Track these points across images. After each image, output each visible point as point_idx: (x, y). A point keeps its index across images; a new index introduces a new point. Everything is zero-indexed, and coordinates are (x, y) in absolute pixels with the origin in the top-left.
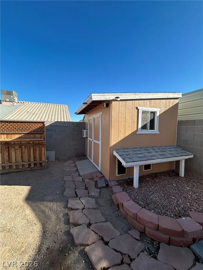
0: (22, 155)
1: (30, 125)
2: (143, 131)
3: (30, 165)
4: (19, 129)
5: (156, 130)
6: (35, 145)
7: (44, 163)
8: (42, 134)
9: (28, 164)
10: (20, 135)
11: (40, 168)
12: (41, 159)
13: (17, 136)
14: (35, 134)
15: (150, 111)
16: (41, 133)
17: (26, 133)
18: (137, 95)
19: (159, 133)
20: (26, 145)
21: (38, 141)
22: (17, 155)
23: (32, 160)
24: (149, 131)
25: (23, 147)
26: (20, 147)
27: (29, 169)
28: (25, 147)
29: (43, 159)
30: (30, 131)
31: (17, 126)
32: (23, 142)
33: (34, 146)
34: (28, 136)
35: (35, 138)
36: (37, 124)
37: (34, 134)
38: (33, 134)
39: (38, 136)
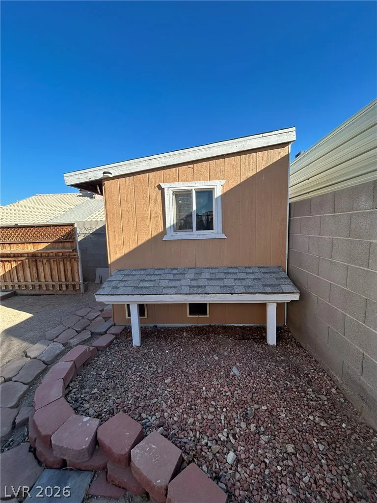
0: (51, 272)
1: (58, 230)
2: (179, 233)
3: (61, 286)
4: (45, 236)
5: (217, 232)
6: (65, 258)
7: (79, 286)
8: (73, 242)
9: (59, 285)
10: (47, 244)
11: (74, 292)
12: (73, 280)
13: (44, 246)
14: (65, 242)
15: (193, 188)
16: (71, 240)
17: (52, 241)
18: (154, 160)
19: (224, 236)
20: (54, 258)
21: (67, 252)
22: (46, 272)
23: (63, 280)
24: (195, 234)
25: (52, 260)
26: (48, 261)
27: (60, 292)
28: (53, 261)
29: (77, 280)
30: (58, 237)
31: (43, 232)
32: (51, 254)
33: (65, 260)
34: (56, 245)
35: (64, 248)
36: (65, 227)
37: (63, 242)
38: (61, 242)
39: (68, 245)
